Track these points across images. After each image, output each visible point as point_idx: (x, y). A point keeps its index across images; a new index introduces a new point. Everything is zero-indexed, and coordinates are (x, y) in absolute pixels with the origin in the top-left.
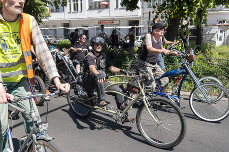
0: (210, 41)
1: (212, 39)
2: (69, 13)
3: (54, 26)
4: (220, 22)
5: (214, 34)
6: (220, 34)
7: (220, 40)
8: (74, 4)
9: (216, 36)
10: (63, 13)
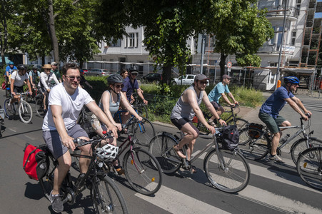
0: (261, 83)
1: (263, 82)
2: (125, 48)
3: (111, 60)
4: (272, 65)
5: (265, 76)
6: (271, 77)
7: (272, 82)
8: (131, 40)
9: (267, 78)
10: (119, 48)
